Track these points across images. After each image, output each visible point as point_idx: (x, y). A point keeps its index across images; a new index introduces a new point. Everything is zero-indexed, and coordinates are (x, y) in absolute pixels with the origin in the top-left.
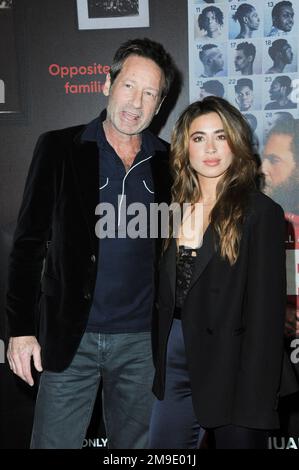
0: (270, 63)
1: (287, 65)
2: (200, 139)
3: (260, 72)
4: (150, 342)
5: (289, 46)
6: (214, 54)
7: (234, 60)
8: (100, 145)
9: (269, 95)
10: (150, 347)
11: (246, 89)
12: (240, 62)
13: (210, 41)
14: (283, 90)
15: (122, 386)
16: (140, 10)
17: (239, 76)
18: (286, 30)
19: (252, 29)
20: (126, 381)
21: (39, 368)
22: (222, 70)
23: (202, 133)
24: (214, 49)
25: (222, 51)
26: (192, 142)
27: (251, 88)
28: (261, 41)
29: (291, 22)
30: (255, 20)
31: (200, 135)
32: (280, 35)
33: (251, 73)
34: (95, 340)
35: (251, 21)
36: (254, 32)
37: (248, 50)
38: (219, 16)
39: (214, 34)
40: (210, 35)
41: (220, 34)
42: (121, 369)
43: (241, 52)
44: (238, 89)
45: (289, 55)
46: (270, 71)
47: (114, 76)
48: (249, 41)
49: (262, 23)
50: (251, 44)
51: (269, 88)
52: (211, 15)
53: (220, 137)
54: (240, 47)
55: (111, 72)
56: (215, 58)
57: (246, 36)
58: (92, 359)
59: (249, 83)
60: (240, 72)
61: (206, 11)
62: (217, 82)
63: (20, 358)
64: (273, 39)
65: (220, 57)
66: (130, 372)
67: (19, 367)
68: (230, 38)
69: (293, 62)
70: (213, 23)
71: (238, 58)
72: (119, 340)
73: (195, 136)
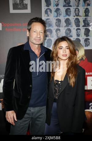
0: (65, 24)
1: (70, 25)
2: (61, 48)
3: (63, 27)
4: (46, 109)
5: (70, 20)
6: (49, 21)
7: (55, 23)
8: (30, 51)
9: (65, 33)
10: (45, 110)
11: (59, 31)
12: (57, 24)
13: (48, 18)
14: (69, 32)
15: (37, 122)
16: (28, 8)
17: (56, 28)
18: (69, 16)
19: (60, 15)
20: (38, 121)
21: (16, 120)
22: (52, 26)
23: (62, 47)
24: (49, 20)
25: (52, 21)
26: (59, 49)
27: (60, 31)
28: (63, 18)
29: (71, 14)
30: (61, 12)
31: (61, 47)
32: (68, 17)
33: (60, 27)
34: (30, 109)
35: (59, 13)
36: (61, 16)
37: (59, 21)
38: (51, 11)
39: (50, 16)
40: (48, 16)
41: (51, 16)
42: (38, 117)
43: (57, 21)
44: (56, 31)
45: (70, 22)
46: (65, 27)
47: (29, 30)
48: (59, 18)
49: (63, 13)
50: (60, 19)
51: (65, 31)
52: (48, 10)
53: (67, 48)
54: (57, 20)
55: (28, 29)
56: (50, 22)
57: (58, 17)
58: (29, 115)
59: (59, 30)
60: (57, 27)
61: (47, 9)
62: (50, 29)
63: (10, 118)
64: (66, 18)
65: (51, 22)
66: (40, 118)
67: (10, 120)
68: (54, 17)
69: (71, 24)
70: (49, 13)
71: (56, 23)
72: (37, 109)
73: (60, 48)
